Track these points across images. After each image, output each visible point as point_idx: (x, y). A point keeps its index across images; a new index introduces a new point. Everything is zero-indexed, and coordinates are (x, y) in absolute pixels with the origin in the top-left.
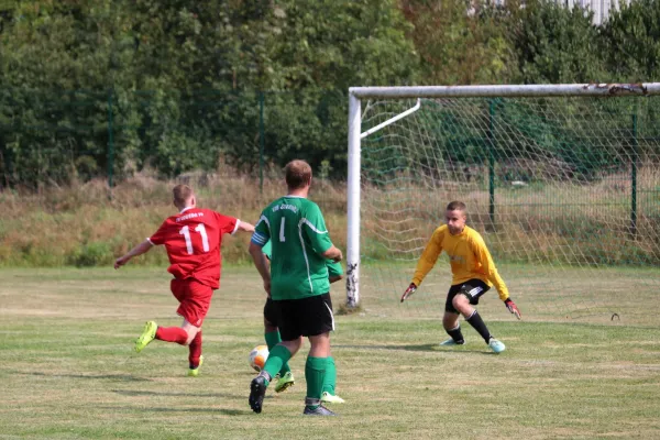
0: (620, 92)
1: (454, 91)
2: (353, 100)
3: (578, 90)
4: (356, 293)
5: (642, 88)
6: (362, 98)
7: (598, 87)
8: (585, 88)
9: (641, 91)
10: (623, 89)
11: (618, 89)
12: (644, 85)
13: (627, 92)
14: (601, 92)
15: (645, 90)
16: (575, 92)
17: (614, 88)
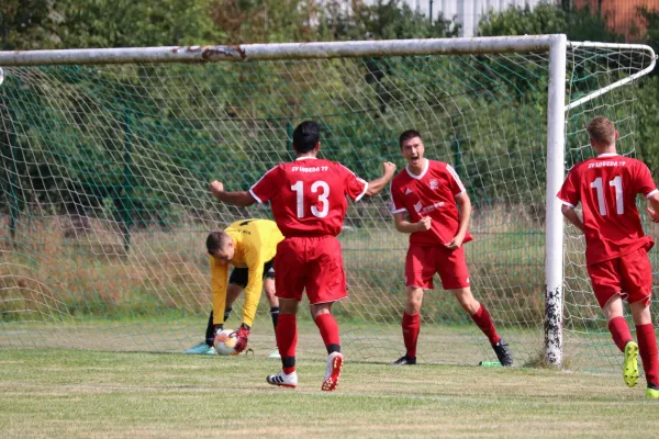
0: (214, 57)
1: (23, 57)
3: (167, 54)
5: (239, 50)
7: (189, 50)
8: (175, 51)
9: (238, 54)
10: (217, 52)
11: (212, 52)
12: (242, 47)
13: (222, 56)
14: (192, 56)
15: (243, 53)
16: (163, 57)
17: (207, 50)
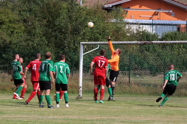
1: (106, 43)
2: (81, 45)
3: (136, 43)
4: (81, 94)
6: (84, 45)
7: (141, 42)
11: (146, 43)
13: (148, 43)
15: (152, 43)
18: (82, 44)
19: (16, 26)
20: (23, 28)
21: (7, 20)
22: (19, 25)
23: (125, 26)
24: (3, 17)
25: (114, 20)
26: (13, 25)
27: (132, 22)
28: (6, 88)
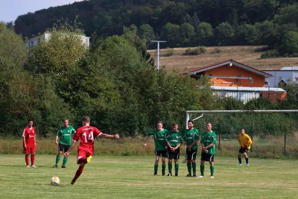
11: (248, 111)
15: (254, 112)
18: (188, 113)
19: (113, 94)
20: (119, 95)
21: (105, 88)
22: (115, 93)
23: (211, 93)
24: (101, 85)
25: (201, 87)
26: (110, 92)
27: (218, 89)
28: (106, 151)
